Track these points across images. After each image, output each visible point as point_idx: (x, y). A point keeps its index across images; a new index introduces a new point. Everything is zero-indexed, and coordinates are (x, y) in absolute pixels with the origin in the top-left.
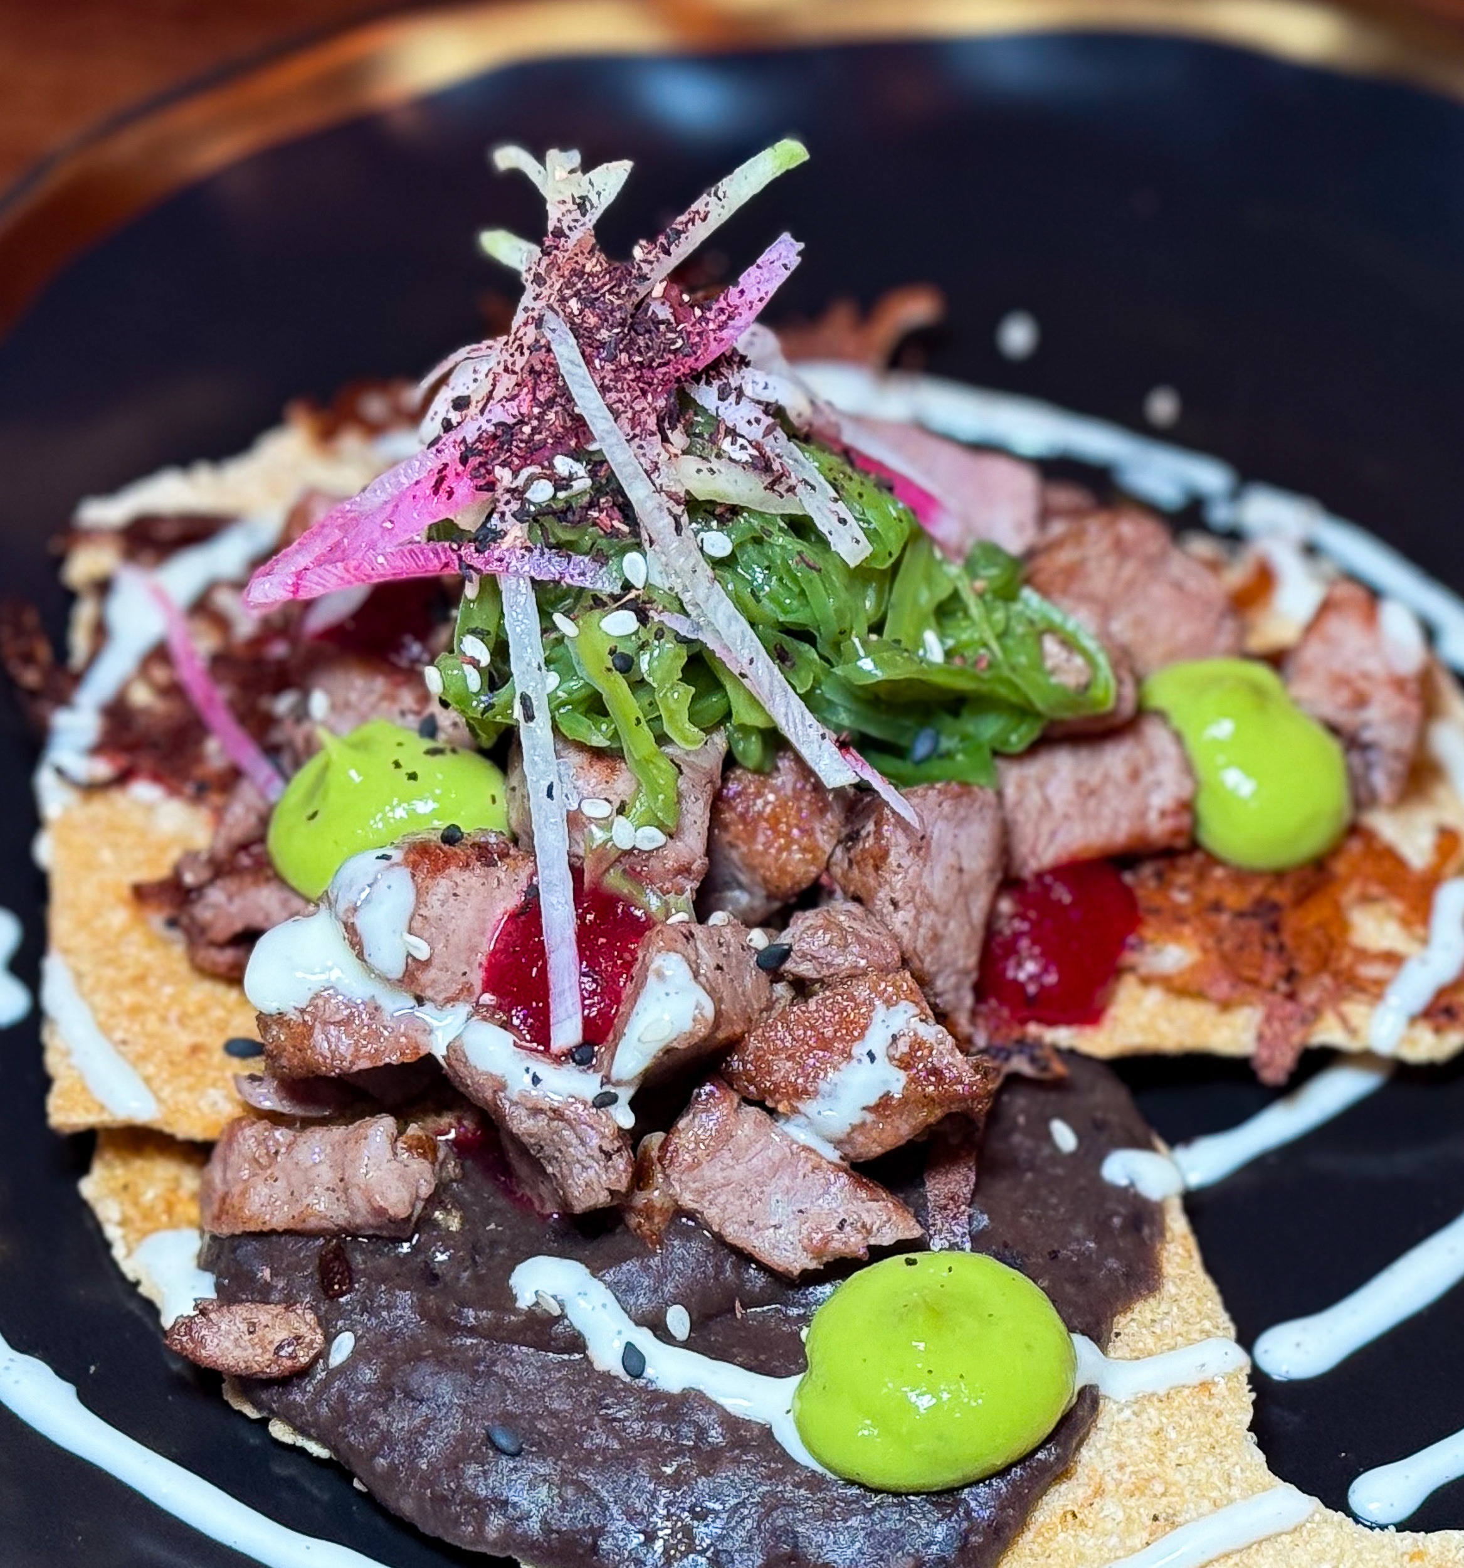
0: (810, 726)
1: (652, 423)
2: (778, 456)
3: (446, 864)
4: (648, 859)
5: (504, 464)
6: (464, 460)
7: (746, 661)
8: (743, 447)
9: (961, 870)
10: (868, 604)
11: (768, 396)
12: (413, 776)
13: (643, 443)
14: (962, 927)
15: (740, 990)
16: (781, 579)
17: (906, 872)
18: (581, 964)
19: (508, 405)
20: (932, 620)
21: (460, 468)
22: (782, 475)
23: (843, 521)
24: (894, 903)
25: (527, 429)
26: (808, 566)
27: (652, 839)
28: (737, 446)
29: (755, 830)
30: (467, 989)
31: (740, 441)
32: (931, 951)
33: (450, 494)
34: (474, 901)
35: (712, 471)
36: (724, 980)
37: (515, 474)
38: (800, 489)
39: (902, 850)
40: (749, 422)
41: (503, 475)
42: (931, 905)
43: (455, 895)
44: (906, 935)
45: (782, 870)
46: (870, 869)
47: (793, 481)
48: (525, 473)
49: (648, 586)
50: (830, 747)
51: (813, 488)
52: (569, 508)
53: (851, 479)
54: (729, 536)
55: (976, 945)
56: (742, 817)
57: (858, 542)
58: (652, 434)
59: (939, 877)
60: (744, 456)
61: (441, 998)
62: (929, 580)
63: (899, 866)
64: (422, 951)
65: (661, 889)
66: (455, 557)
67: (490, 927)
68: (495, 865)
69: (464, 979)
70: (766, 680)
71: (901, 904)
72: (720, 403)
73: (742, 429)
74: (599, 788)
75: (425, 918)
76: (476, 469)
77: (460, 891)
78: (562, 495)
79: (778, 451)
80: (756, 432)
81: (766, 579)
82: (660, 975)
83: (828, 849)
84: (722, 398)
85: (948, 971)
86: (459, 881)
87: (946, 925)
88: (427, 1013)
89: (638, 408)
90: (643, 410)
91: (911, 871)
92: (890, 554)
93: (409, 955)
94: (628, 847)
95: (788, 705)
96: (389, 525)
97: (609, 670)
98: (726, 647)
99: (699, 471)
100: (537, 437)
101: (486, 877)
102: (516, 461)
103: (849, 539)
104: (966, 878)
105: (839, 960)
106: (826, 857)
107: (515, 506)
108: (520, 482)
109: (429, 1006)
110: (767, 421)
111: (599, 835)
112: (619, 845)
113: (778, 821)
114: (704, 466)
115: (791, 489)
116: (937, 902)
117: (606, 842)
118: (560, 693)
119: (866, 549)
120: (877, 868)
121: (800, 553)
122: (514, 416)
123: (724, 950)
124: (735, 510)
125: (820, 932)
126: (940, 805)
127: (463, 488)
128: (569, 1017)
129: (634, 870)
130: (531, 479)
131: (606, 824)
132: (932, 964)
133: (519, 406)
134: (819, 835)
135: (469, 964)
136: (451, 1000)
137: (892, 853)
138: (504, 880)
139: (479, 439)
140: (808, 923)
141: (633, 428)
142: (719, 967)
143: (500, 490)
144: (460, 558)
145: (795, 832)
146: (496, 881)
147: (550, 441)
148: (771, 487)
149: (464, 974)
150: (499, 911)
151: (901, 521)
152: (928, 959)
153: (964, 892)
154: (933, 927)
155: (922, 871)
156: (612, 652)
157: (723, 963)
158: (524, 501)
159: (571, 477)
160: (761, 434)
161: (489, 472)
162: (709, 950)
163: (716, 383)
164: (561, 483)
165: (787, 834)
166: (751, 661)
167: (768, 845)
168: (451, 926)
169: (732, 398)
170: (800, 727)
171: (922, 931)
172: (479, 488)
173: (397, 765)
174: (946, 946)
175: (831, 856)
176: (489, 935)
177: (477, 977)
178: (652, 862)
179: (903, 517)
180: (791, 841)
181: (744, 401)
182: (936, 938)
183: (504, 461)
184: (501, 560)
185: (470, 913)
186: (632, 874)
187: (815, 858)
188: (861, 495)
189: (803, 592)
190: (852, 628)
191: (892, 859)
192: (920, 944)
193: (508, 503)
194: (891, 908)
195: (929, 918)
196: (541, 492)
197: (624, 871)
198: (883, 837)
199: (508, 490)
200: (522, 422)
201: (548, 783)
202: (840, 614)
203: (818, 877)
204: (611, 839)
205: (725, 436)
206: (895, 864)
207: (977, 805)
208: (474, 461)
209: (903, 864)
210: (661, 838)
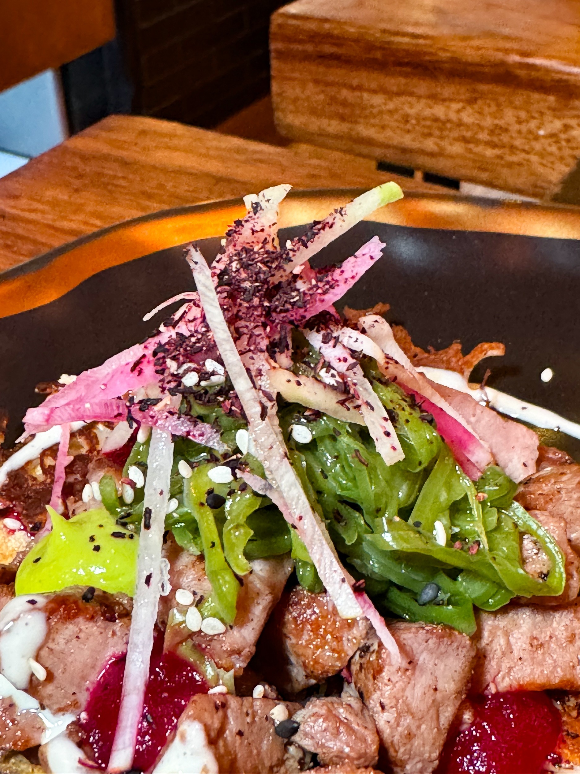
0: (335, 571)
1: (264, 344)
2: (355, 384)
3: (76, 616)
4: (211, 640)
5: (174, 358)
6: (155, 354)
7: (297, 516)
8: (333, 376)
9: (436, 689)
10: (401, 494)
11: (357, 347)
12: (97, 548)
13: (255, 356)
14: (432, 730)
15: (255, 752)
16: (343, 467)
17: (394, 686)
18: (144, 708)
19: (189, 324)
20: (447, 513)
21: (152, 358)
22: (353, 397)
23: (388, 434)
24: (383, 707)
25: (193, 340)
26: (361, 461)
27: (213, 628)
28: (330, 375)
29: (302, 630)
30: (75, 705)
31: (332, 371)
32: (405, 744)
33: (140, 372)
34: (91, 643)
35: (299, 383)
36: (241, 743)
37: (179, 367)
38: (364, 409)
39: (394, 669)
40: (340, 360)
41: (172, 365)
42: (410, 712)
43: (77, 637)
44: (387, 732)
45: (316, 662)
46: (370, 676)
47: (359, 402)
48: (185, 366)
49: (248, 454)
50: (347, 589)
51: (373, 409)
52: (206, 392)
53: (403, 409)
54: (311, 431)
55: (441, 741)
56: (295, 618)
57: (394, 449)
58: (262, 351)
59: (418, 691)
60: (332, 382)
61: (55, 707)
62: (449, 487)
63: (389, 680)
64: (41, 674)
65: (217, 664)
66: (127, 411)
67: (99, 664)
68: (115, 621)
69: (73, 697)
70: (309, 532)
71: (386, 707)
72: (322, 344)
73: (335, 364)
74: (194, 582)
75: (52, 650)
76: (159, 359)
77: (82, 635)
78: (203, 383)
79: (355, 381)
80: (342, 367)
81: (334, 464)
82: (183, 738)
83: (351, 653)
84: (325, 341)
85: (417, 759)
86: (83, 627)
87: (419, 727)
88: (46, 716)
89: (257, 333)
90: (260, 335)
91: (397, 685)
92: (420, 463)
93: (33, 675)
94: (195, 629)
95: (322, 554)
96: (103, 387)
97: (202, 504)
98: (286, 505)
99: (289, 381)
100: (198, 345)
101: (105, 628)
102: (181, 358)
103: (389, 446)
104: (439, 695)
105: (331, 744)
106: (348, 658)
107: (173, 385)
108: (181, 371)
109: (47, 712)
110: (351, 361)
111: (179, 618)
112: (189, 627)
113: (319, 627)
114: (294, 379)
115: (358, 407)
116: (414, 710)
117: (181, 623)
118: (175, 515)
119: (400, 455)
120: (374, 678)
121: (357, 451)
122: (190, 331)
123: (249, 719)
124: (318, 414)
125: (321, 720)
126: (427, 642)
127: (149, 370)
128: (124, 748)
129: (200, 645)
130: (187, 371)
131: (184, 611)
132: (404, 753)
133: (195, 326)
134: (345, 642)
135: (79, 686)
136: (61, 710)
137: (386, 670)
138: (119, 633)
139: (168, 343)
140: (316, 710)
141: (248, 344)
142: (240, 733)
143: (166, 374)
144: (130, 412)
145: (329, 637)
146: (111, 633)
147: (204, 348)
148: (342, 403)
149: (74, 693)
150: (109, 653)
151: (432, 443)
152: (402, 750)
153: (436, 706)
154: (408, 727)
155: (406, 686)
156: (210, 492)
157: (246, 730)
158: (180, 383)
159: (213, 373)
160: (345, 368)
161: (165, 362)
162: (236, 719)
163: (322, 332)
164: (204, 375)
165: (323, 637)
166: (301, 518)
167: (309, 642)
168: (70, 659)
169: (332, 343)
170: (327, 571)
171: (400, 729)
172: (157, 372)
173: (92, 539)
174: (417, 742)
175: (352, 657)
176: (98, 669)
177: (84, 698)
178: (214, 643)
179: (434, 441)
180: (326, 643)
181: (339, 346)
182: (410, 736)
183: (175, 356)
184: (152, 417)
185: (87, 653)
186: (199, 649)
187: (339, 658)
188: (407, 421)
189: (355, 479)
190: (386, 508)
191: (385, 675)
192: (396, 738)
193: (169, 382)
194: (380, 709)
195: (407, 721)
196: (191, 380)
197: (194, 645)
198: (381, 658)
199: (173, 375)
200: (192, 336)
201: (149, 574)
202: (378, 496)
203: (341, 670)
204: (184, 622)
205: (322, 368)
206: (386, 678)
207: (455, 645)
208: (160, 355)
209: (392, 679)
210: (220, 628)
